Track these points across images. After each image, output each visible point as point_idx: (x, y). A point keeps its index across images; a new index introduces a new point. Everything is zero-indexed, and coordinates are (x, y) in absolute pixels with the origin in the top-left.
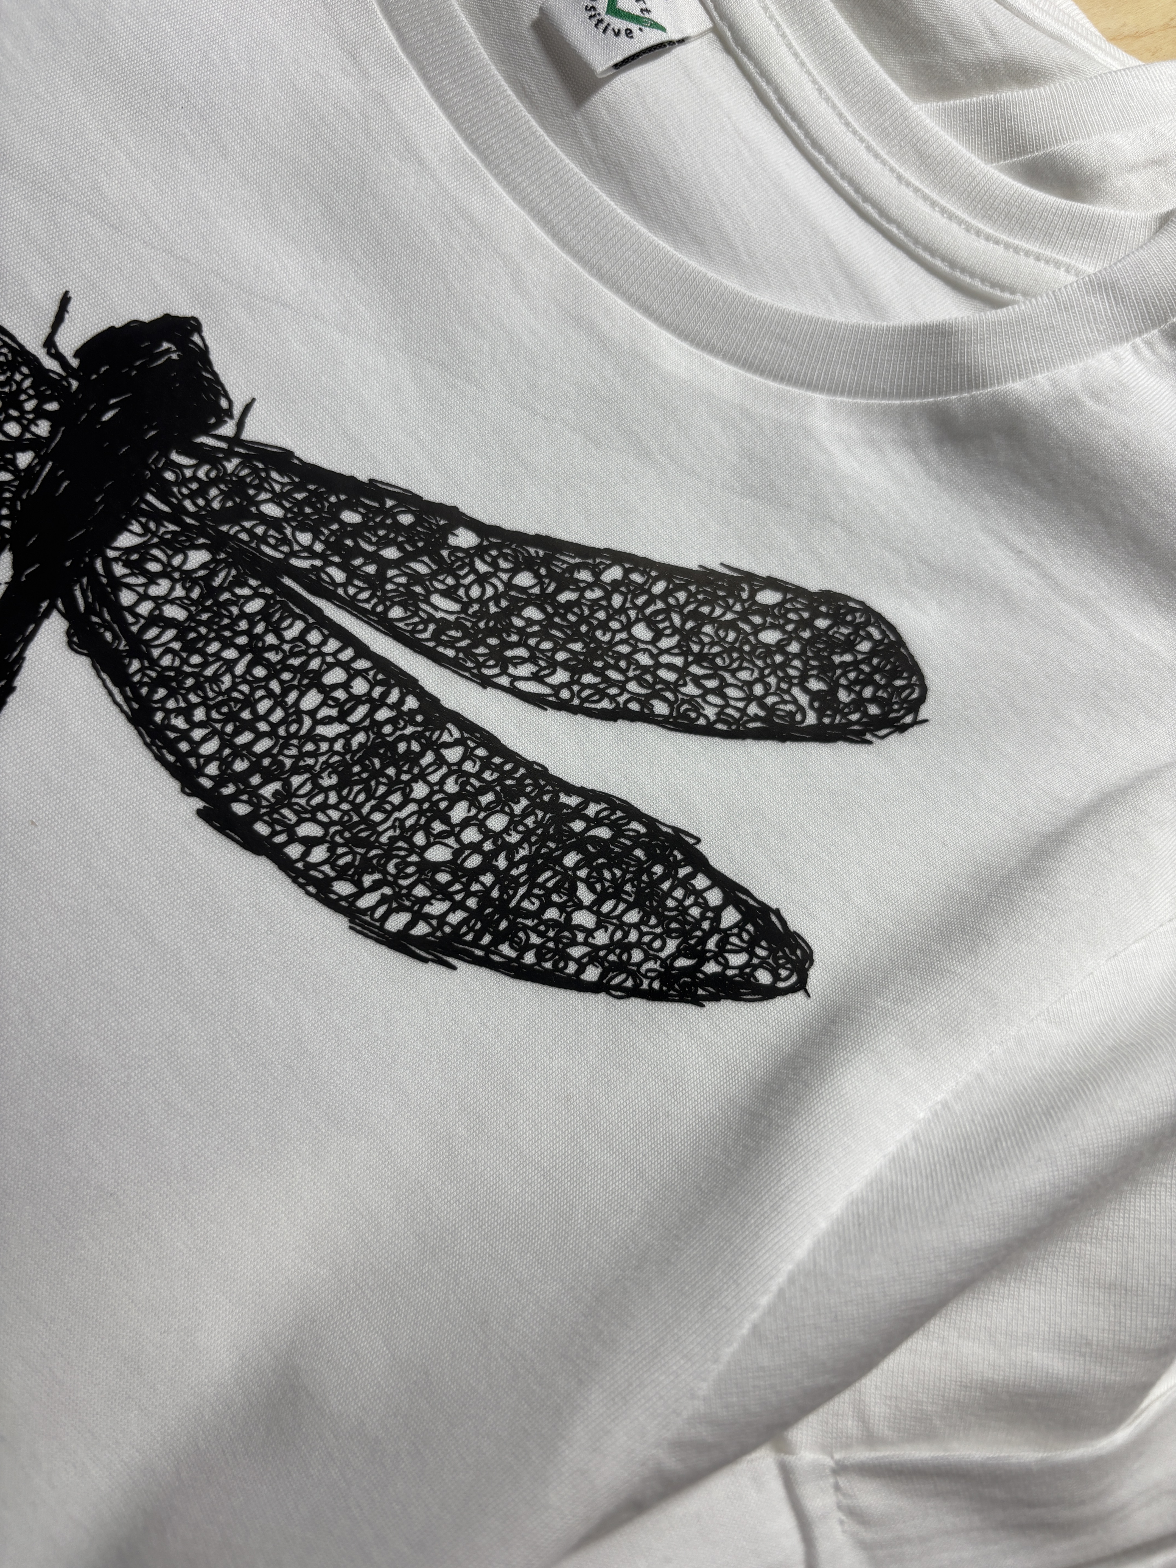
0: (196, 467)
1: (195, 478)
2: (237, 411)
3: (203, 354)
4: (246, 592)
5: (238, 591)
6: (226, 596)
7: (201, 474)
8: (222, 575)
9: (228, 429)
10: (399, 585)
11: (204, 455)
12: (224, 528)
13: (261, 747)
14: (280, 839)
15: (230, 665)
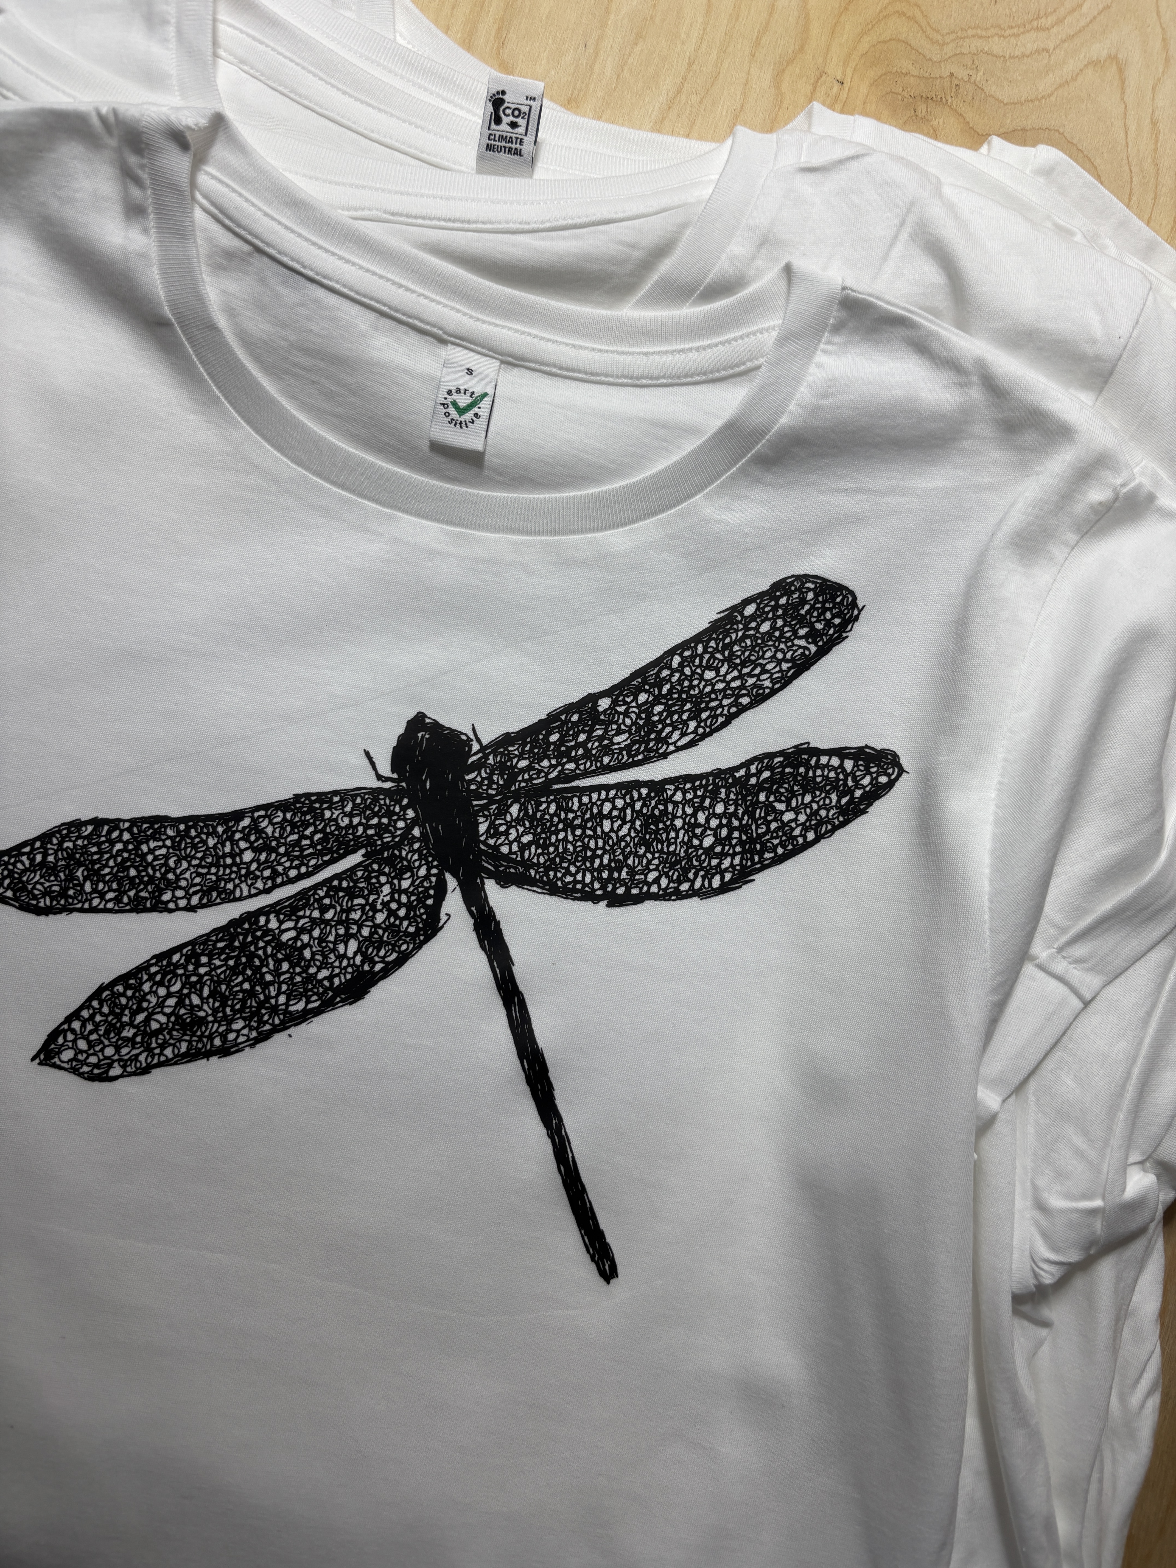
0: (479, 773)
1: (483, 779)
2: (472, 736)
3: (436, 723)
4: (544, 806)
5: (541, 808)
6: (539, 814)
7: (484, 775)
8: (530, 807)
9: (476, 747)
10: (597, 748)
11: (478, 766)
12: (513, 788)
13: (606, 861)
14: (645, 889)
15: (565, 839)
